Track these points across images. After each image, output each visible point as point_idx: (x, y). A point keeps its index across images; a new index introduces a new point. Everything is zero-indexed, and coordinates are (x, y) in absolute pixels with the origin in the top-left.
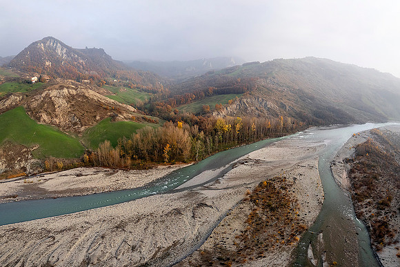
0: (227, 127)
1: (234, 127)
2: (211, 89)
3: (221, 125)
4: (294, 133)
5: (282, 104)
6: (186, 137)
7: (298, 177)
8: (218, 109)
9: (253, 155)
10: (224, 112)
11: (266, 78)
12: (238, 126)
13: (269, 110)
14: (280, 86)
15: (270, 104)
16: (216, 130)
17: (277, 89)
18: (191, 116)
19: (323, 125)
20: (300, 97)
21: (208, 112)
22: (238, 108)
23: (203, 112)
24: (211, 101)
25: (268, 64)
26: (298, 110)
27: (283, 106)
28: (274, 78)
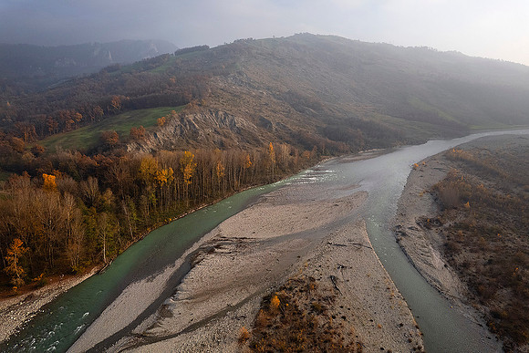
0: (165, 175)
1: (179, 172)
2: (116, 100)
3: (152, 171)
4: (295, 173)
5: (262, 119)
6: (69, 209)
7: (339, 274)
8: (136, 138)
9: (228, 228)
10: (150, 144)
11: (226, 75)
12: (189, 170)
13: (239, 131)
14: (254, 88)
15: (241, 121)
16: (141, 184)
17: (249, 94)
18: (77, 156)
19: (346, 153)
20: (293, 106)
21: (116, 146)
22: (178, 132)
23: (103, 146)
24: (120, 123)
25: (225, 50)
26: (295, 129)
27: (265, 124)
28: (240, 73)
